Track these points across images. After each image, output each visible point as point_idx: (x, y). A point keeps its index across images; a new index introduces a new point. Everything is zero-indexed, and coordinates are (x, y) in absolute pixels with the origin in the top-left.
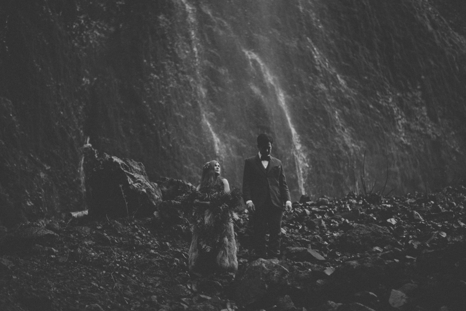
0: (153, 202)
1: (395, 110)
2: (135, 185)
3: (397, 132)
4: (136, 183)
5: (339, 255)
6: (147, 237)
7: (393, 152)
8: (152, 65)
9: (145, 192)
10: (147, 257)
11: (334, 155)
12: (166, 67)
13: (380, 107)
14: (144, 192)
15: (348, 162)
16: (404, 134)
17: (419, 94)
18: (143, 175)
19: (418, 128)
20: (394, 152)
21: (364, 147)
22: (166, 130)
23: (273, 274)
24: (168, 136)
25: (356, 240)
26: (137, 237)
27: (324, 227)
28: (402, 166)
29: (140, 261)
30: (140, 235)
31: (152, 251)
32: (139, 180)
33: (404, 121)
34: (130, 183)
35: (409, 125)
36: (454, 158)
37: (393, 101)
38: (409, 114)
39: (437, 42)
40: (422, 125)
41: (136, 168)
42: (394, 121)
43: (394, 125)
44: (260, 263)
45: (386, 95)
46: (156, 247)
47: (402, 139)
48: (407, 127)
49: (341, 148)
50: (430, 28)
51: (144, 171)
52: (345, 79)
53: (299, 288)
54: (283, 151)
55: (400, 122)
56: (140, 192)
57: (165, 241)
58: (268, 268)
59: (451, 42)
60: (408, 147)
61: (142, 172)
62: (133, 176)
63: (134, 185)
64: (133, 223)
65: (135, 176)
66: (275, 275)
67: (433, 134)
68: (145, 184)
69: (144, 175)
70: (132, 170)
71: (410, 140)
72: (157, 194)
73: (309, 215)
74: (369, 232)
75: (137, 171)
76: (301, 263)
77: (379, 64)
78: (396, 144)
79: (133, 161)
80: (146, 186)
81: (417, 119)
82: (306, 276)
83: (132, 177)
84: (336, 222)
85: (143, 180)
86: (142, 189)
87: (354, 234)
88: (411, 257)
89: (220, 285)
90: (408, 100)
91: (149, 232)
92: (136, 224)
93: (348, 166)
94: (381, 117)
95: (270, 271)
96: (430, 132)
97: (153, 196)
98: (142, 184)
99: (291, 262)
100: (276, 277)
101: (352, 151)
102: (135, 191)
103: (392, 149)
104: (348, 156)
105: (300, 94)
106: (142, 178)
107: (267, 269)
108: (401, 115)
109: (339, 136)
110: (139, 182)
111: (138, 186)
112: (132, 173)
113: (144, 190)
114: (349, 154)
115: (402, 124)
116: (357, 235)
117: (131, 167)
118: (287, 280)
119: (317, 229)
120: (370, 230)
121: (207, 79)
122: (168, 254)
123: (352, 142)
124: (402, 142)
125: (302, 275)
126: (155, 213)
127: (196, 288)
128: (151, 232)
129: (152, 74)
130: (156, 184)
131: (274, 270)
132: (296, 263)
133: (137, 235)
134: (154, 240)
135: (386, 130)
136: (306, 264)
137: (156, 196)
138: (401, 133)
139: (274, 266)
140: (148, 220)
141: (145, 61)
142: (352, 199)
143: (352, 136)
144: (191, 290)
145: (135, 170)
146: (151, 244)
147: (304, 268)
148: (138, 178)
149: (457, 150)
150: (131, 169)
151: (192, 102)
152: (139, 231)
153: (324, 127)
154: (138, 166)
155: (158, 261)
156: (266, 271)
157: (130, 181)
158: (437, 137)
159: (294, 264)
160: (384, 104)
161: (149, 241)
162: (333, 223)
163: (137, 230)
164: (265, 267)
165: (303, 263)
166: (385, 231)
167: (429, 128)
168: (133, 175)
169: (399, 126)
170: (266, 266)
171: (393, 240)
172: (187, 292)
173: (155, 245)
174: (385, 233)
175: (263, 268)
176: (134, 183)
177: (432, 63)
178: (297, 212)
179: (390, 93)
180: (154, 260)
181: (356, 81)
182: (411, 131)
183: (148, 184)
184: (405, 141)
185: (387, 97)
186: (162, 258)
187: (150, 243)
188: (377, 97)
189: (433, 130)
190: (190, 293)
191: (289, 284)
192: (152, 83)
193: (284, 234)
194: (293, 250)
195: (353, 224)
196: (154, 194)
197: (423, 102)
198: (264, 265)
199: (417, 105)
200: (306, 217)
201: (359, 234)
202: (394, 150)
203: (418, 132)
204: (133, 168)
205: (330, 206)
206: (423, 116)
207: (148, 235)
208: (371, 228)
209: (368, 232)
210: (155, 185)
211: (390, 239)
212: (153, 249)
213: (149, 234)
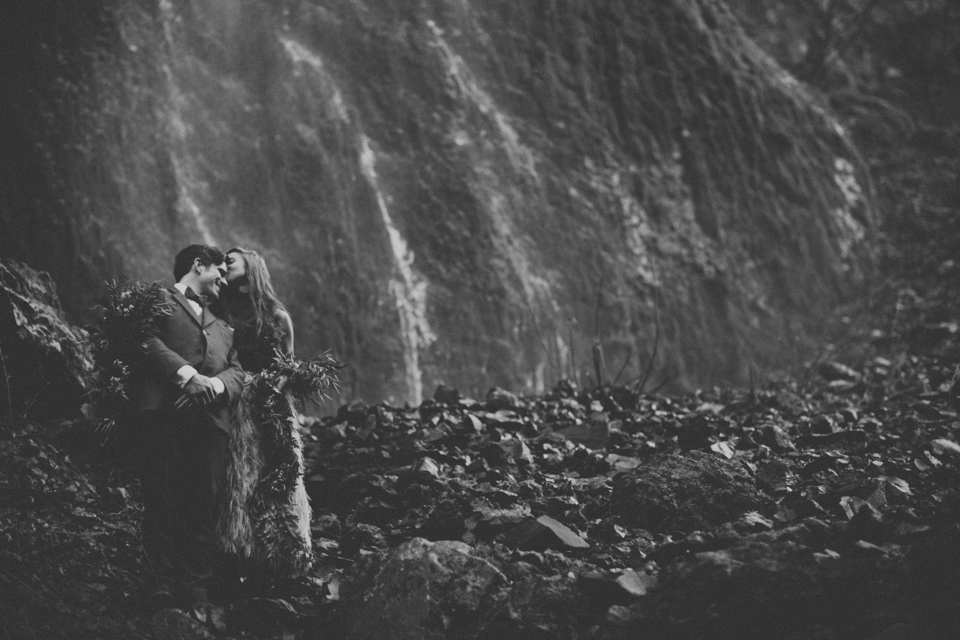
0: (80, 378)
1: (626, 203)
2: (33, 329)
3: (629, 253)
4: (35, 322)
5: (623, 535)
6: (61, 471)
7: (621, 299)
8: (61, 57)
9: (59, 348)
10: (67, 527)
11: (489, 299)
12: (96, 65)
13: (591, 193)
14: (54, 349)
15: (521, 318)
16: (644, 261)
17: (676, 171)
18: (51, 305)
19: (676, 248)
20: (624, 300)
21: (559, 286)
22: (92, 217)
23: (464, 584)
24: (96, 230)
25: (665, 494)
26: (37, 472)
27: (528, 462)
28: (642, 334)
29: (48, 537)
30: (44, 465)
31: (80, 511)
32: (43, 315)
33: (644, 230)
34: (19, 323)
35: (654, 240)
36: (755, 321)
37: (622, 183)
38: (656, 215)
39: (717, 55)
40: (684, 242)
41: (35, 285)
42: (624, 229)
43: (624, 237)
44: (422, 550)
45: (606, 167)
46: (89, 501)
47: (641, 271)
48: (651, 246)
49: (507, 285)
50: (701, 25)
51: (55, 297)
52: (513, 125)
53: (544, 627)
54: (370, 284)
55: (636, 234)
56: (44, 348)
57: (115, 485)
58: (448, 565)
59: (746, 59)
60: (654, 292)
61: (51, 298)
62: (27, 304)
63: (30, 329)
64: (25, 433)
65: (33, 305)
66: (469, 589)
67: (709, 263)
68: (59, 329)
69: (55, 307)
70: (25, 288)
71: (657, 274)
72: (88, 359)
73: (482, 431)
74: (696, 474)
75: (37, 295)
76: (538, 555)
77: (589, 97)
78: (629, 282)
79: (27, 268)
80: (62, 334)
81: (672, 229)
82: (563, 592)
83: (26, 309)
84: (556, 450)
85: (53, 317)
86: (50, 341)
87: (654, 479)
88: (873, 546)
89: (292, 609)
90: (653, 183)
91: (67, 458)
92: (30, 436)
93: (520, 326)
94: (596, 217)
95: (455, 576)
96: (701, 259)
97: (80, 362)
98: (51, 327)
99: (504, 550)
100: (473, 592)
101: (529, 290)
102: (33, 345)
103: (620, 292)
104: (522, 305)
105: (412, 153)
106: (50, 313)
107: (447, 571)
108: (639, 216)
109: (500, 257)
110: (44, 321)
111: (38, 331)
112: (26, 296)
113: (57, 345)
114: (524, 299)
115: (641, 237)
116: (664, 480)
117: (21, 280)
118: (509, 604)
119: (512, 465)
120: (697, 469)
121: (193, 102)
122: (124, 519)
123: (532, 270)
124: (640, 278)
125: (553, 589)
126: (84, 408)
127: (222, 619)
128: (71, 457)
129: (60, 80)
130: (86, 333)
131: (465, 573)
132: (522, 553)
133: (35, 466)
134: (82, 482)
135: (606, 248)
136: (551, 557)
137: (87, 363)
138: (639, 256)
139: (464, 560)
140: (65, 427)
141: (44, 46)
142: (566, 398)
143: (531, 259)
144: (209, 624)
145: (32, 290)
146: (75, 490)
147: (549, 567)
148: (41, 311)
149: (761, 303)
150: (22, 287)
151: (155, 155)
152: (42, 455)
153: (466, 233)
154: (40, 281)
155: (99, 539)
156: (442, 574)
157: (20, 319)
158: (718, 271)
159: (517, 557)
160: (602, 188)
161: (67, 483)
162: (549, 451)
163: (35, 452)
164: (440, 565)
165: (544, 556)
166: (738, 471)
167: (700, 249)
168: (27, 300)
169: (634, 241)
170: (439, 560)
171: (761, 497)
172: (198, 632)
173: (86, 493)
174: (737, 478)
175: (433, 567)
176: (29, 324)
177: (706, 102)
178: (449, 422)
179: (615, 164)
180: (87, 534)
181: (539, 131)
182: (660, 254)
183: (65, 328)
184: (648, 276)
185: (607, 171)
186: (109, 529)
187: (73, 488)
188: (585, 170)
189: (707, 254)
190: (206, 634)
191: (515, 615)
192: (60, 101)
193: (435, 477)
194: (494, 518)
195: (606, 456)
196: (81, 356)
197: (687, 189)
198: (434, 557)
199: (672, 196)
200: (473, 436)
201: (670, 480)
202: (623, 296)
203: (677, 257)
204: (27, 285)
205: (523, 412)
206: (685, 221)
207: (65, 468)
208: (700, 464)
209: (691, 473)
210: (82, 335)
211: (752, 494)
212: (80, 504)
213: (67, 464)
